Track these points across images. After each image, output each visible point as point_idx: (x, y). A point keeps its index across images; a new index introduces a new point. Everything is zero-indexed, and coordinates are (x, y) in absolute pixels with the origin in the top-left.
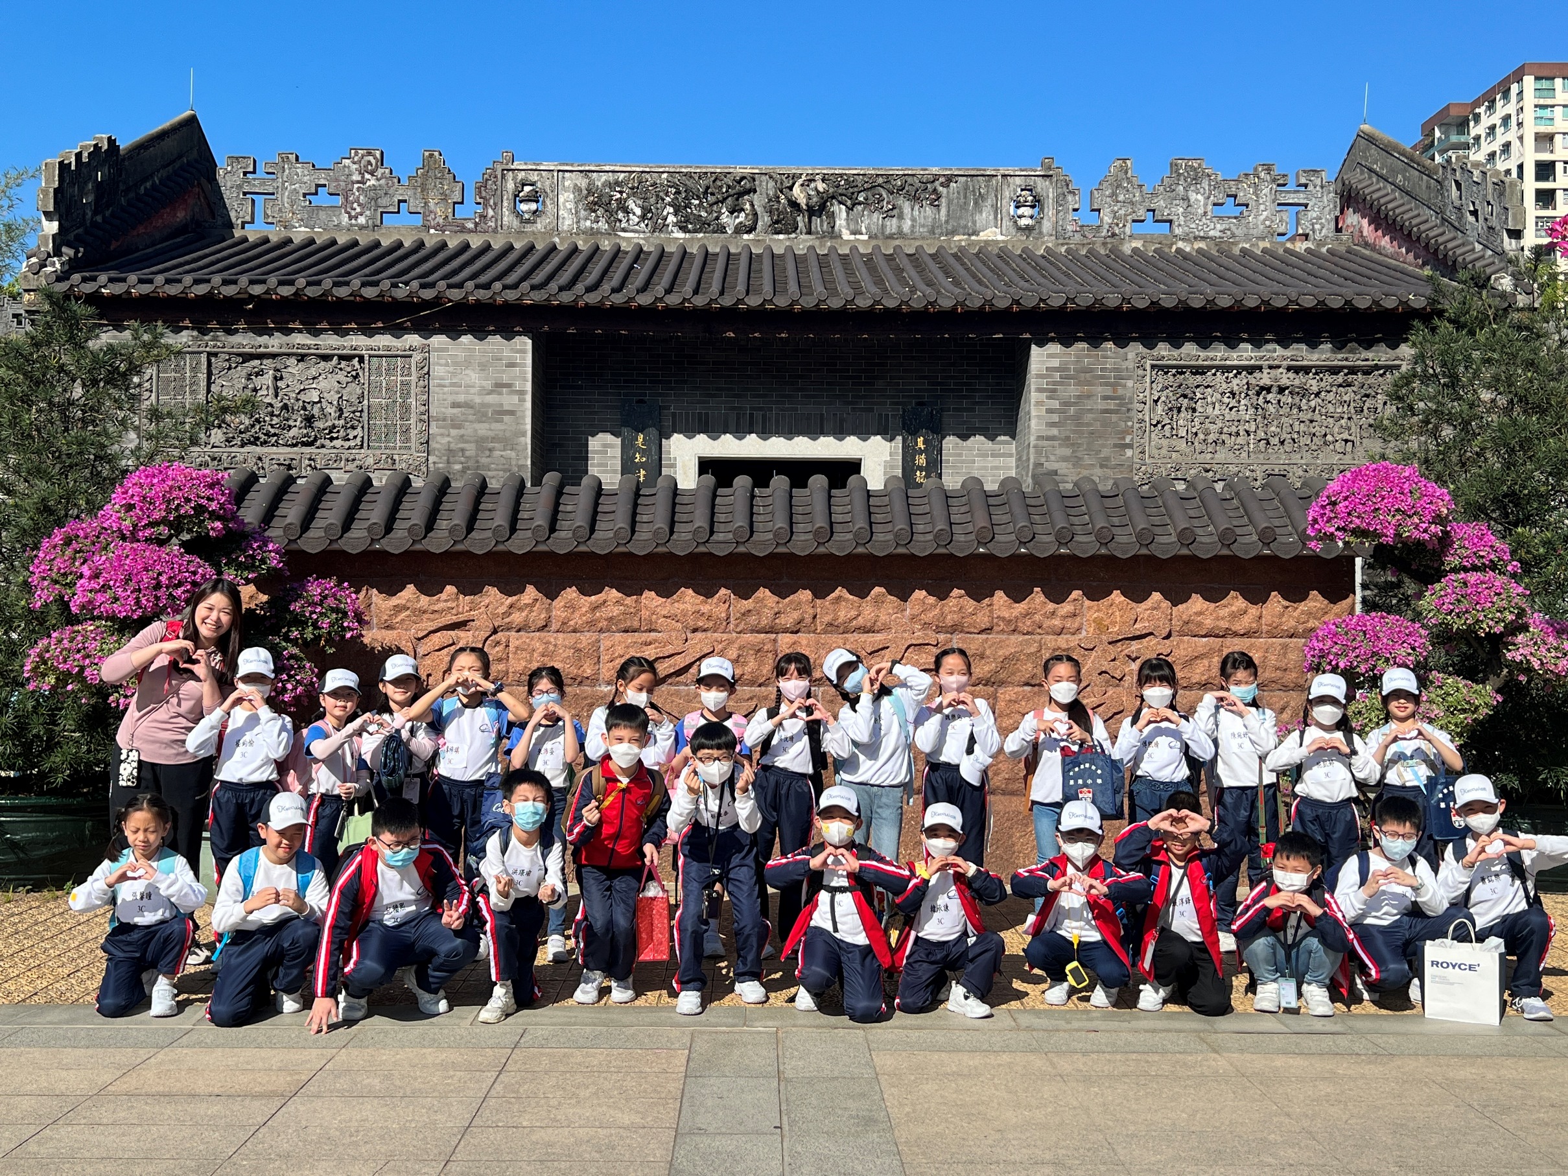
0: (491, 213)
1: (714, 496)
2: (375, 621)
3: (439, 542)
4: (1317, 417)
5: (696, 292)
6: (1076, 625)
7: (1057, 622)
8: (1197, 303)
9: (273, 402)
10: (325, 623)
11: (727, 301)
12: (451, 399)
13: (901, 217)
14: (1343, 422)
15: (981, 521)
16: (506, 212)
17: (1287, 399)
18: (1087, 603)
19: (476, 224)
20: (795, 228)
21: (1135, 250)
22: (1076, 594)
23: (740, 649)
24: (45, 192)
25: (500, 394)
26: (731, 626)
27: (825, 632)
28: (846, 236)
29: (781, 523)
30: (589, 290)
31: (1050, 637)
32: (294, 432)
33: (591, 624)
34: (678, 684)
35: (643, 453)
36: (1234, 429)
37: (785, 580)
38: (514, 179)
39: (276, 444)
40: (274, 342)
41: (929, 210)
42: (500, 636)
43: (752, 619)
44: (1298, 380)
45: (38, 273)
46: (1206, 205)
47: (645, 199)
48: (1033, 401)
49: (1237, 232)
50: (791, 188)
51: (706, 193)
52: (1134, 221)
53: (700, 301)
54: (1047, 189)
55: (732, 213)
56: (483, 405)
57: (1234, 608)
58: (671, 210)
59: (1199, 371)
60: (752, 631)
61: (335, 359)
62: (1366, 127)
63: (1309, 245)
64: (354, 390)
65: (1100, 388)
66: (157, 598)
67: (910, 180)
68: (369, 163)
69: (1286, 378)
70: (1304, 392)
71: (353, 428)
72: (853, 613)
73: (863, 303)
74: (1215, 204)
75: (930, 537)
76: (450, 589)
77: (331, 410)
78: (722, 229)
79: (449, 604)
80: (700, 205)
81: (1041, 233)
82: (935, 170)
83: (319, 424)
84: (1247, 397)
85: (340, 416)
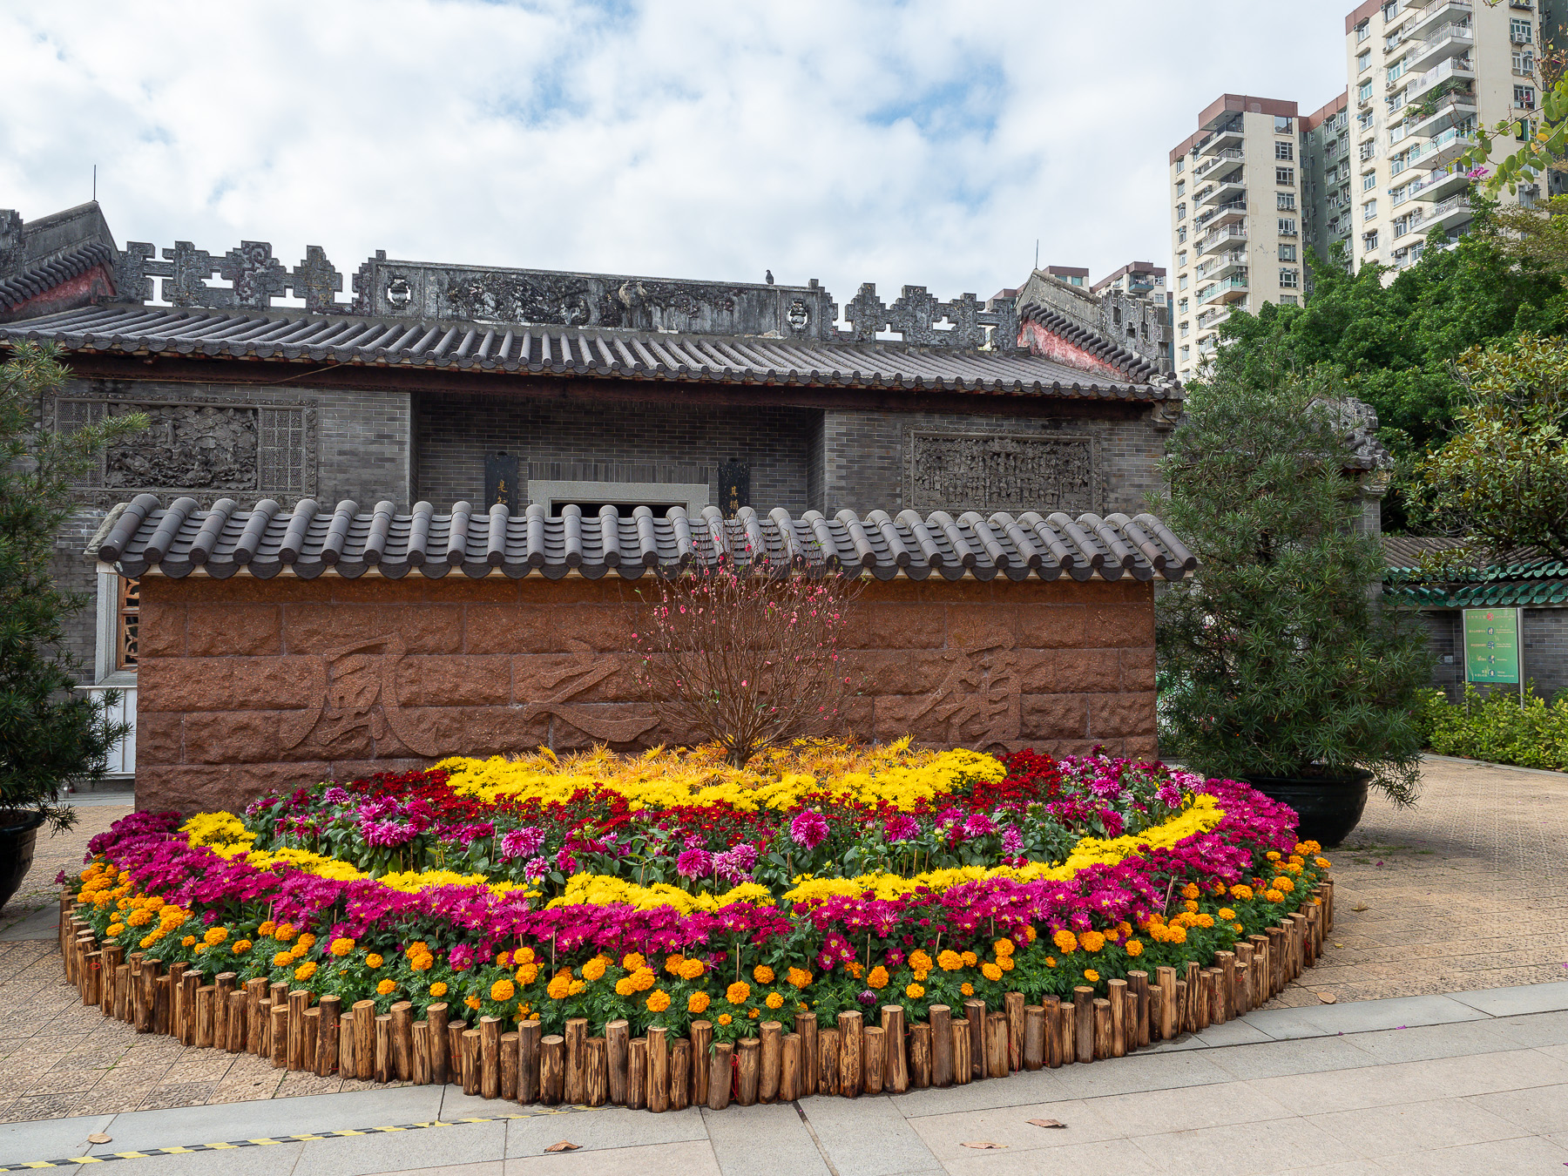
2: (286, 645)
3: (352, 567)
4: (1032, 476)
6: (940, 640)
9: (172, 447)
11: (581, 370)
12: (337, 448)
13: (703, 318)
16: (379, 300)
17: (1011, 462)
18: (948, 620)
20: (620, 323)
21: (879, 352)
23: (644, 667)
25: (382, 443)
28: (661, 330)
30: (459, 357)
31: (918, 651)
32: (190, 475)
33: (502, 645)
34: (588, 701)
36: (974, 484)
38: (387, 272)
39: (174, 485)
40: (173, 395)
41: (725, 314)
42: (413, 658)
44: (1020, 448)
46: (928, 321)
47: (497, 294)
48: (826, 459)
49: (951, 343)
50: (617, 291)
51: (548, 291)
52: (878, 330)
54: (813, 303)
55: (569, 308)
56: (367, 453)
57: (1065, 623)
58: (519, 304)
59: (949, 439)
60: (657, 651)
61: (231, 411)
64: (249, 438)
65: (877, 450)
67: (710, 289)
68: (259, 254)
69: (1011, 447)
70: (1023, 458)
71: (248, 471)
73: (693, 374)
74: (934, 321)
77: (227, 455)
78: (561, 321)
79: (361, 628)
80: (544, 301)
81: (809, 335)
83: (216, 468)
84: (984, 460)
85: (236, 461)
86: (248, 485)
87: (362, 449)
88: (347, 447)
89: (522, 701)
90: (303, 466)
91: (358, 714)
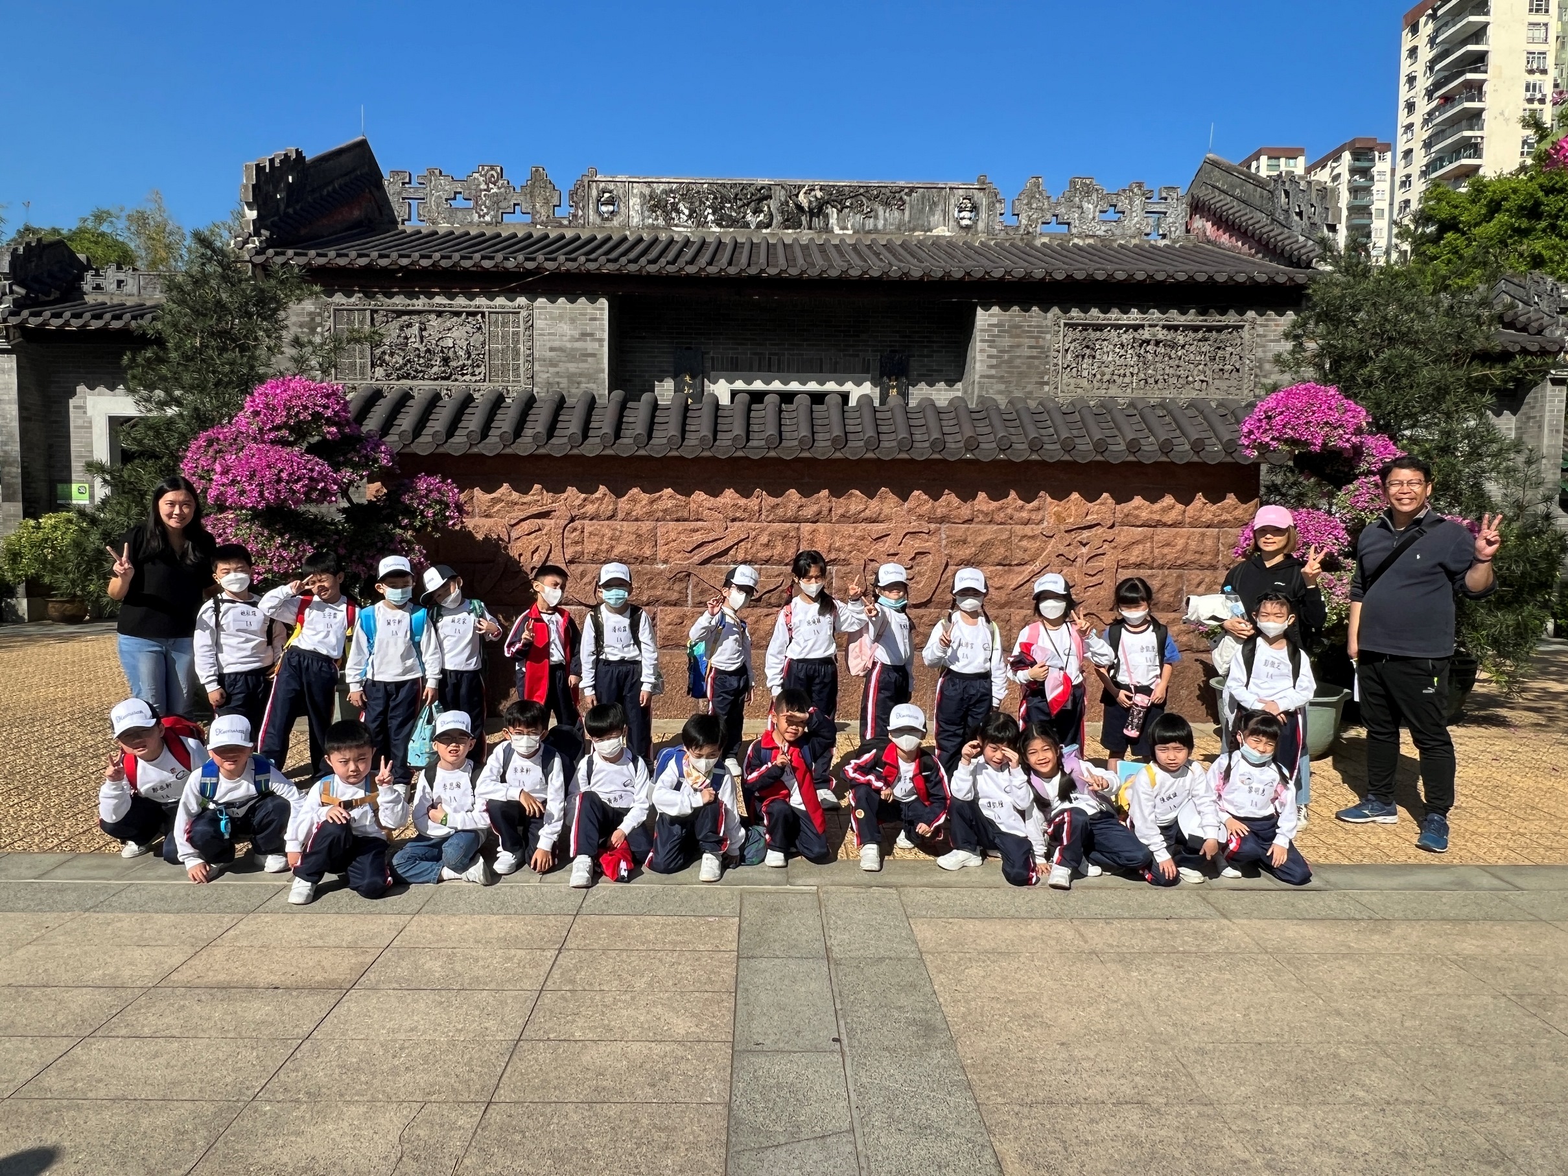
0: (580, 213)
1: (749, 410)
2: (477, 510)
3: (525, 446)
4: (1182, 363)
5: (730, 264)
6: (1039, 517)
7: (1025, 515)
8: (1100, 276)
9: (420, 347)
10: (430, 513)
11: (753, 271)
12: (549, 345)
13: (876, 217)
14: (1201, 367)
15: (968, 433)
16: (591, 212)
17: (1161, 349)
18: (1049, 499)
19: (570, 222)
20: (800, 225)
21: (1044, 244)
22: (1042, 493)
23: (770, 535)
24: (246, 187)
25: (585, 341)
26: (763, 517)
27: (838, 522)
28: (837, 230)
29: (804, 432)
30: (650, 262)
31: (1018, 527)
32: (435, 369)
33: (650, 514)
34: (720, 563)
35: (690, 386)
36: (1122, 372)
37: (806, 480)
38: (597, 187)
39: (423, 378)
40: (420, 303)
41: (896, 213)
42: (577, 523)
43: (780, 512)
44: (1170, 335)
45: (241, 249)
46: (1094, 211)
47: (692, 203)
48: (978, 349)
49: (1117, 232)
50: (797, 195)
51: (735, 198)
52: (1043, 223)
53: (732, 271)
54: (982, 199)
55: (754, 213)
56: (573, 349)
57: (1165, 504)
58: (710, 211)
59: (1099, 328)
60: (780, 521)
61: (464, 315)
62: (1210, 155)
63: (1166, 242)
64: (478, 337)
65: (1026, 340)
66: (278, 492)
67: (883, 190)
68: (493, 176)
69: (1161, 334)
70: (1173, 345)
71: (478, 366)
72: (862, 507)
73: (855, 273)
74: (1101, 212)
75: (927, 444)
76: (537, 487)
77: (461, 353)
78: (747, 225)
79: (535, 498)
80: (731, 208)
81: (976, 231)
82: (902, 183)
83: (453, 364)
84: (1133, 348)
86: (478, 378)
87: (569, 345)
88: (557, 344)
89: (665, 562)
90: (521, 362)
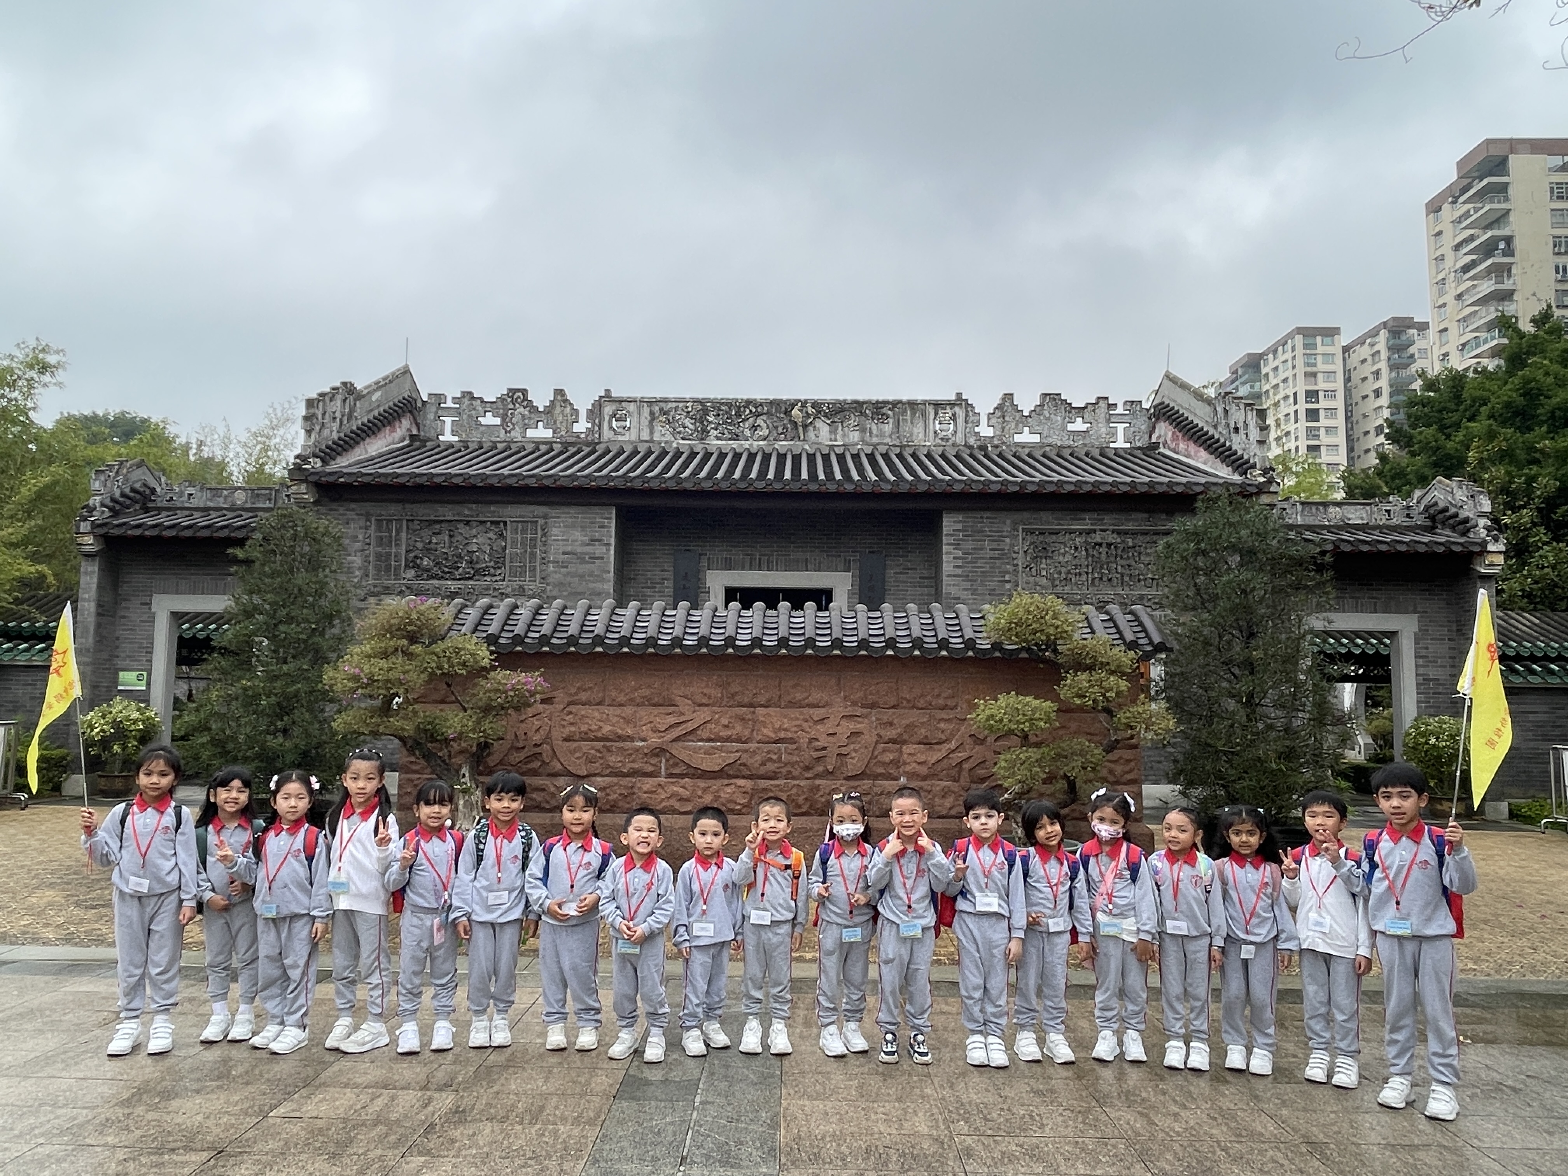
0: (596, 428)
8: (1052, 488)
9: (448, 551)
11: (743, 485)
12: (561, 549)
13: (863, 430)
16: (606, 428)
17: (1112, 551)
19: (587, 436)
20: (794, 437)
24: (297, 417)
25: (594, 546)
26: (724, 703)
27: (786, 707)
28: (827, 442)
31: (936, 711)
32: (461, 571)
33: (632, 700)
36: (1077, 571)
38: (612, 406)
39: (449, 578)
40: (450, 513)
41: (881, 426)
42: (572, 708)
44: (1120, 539)
46: (1063, 423)
47: (696, 419)
48: (944, 552)
49: (1084, 441)
51: (736, 414)
52: (1016, 434)
53: (726, 484)
54: (959, 413)
56: (582, 553)
58: (713, 426)
59: (1054, 532)
60: (739, 706)
61: (488, 524)
62: (1169, 371)
64: (500, 543)
65: (988, 543)
67: (868, 406)
68: (519, 397)
69: (1111, 538)
70: (1124, 547)
72: (806, 695)
73: (833, 487)
74: (1069, 423)
77: (485, 556)
78: (745, 438)
80: (732, 423)
81: (954, 441)
83: (477, 566)
84: (1086, 550)
85: (491, 560)
86: (498, 578)
87: (579, 550)
88: (569, 549)
89: (644, 740)
90: (538, 564)
91: (536, 745)
